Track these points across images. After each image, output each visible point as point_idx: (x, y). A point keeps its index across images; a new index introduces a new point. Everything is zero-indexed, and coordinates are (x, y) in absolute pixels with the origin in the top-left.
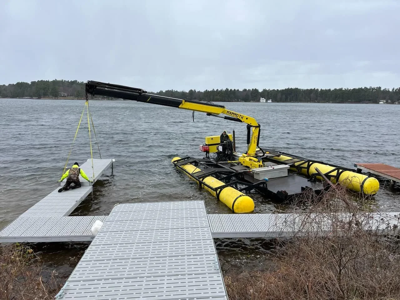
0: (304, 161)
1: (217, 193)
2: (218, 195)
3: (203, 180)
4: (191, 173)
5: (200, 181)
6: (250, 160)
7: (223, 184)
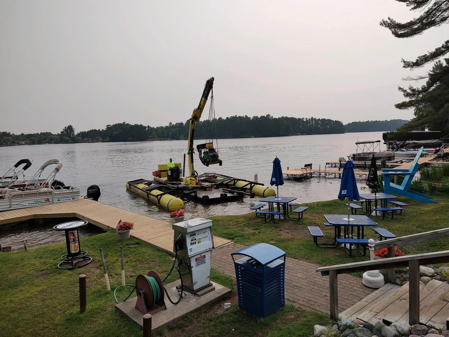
0: (231, 180)
1: (158, 199)
2: (159, 200)
3: (150, 192)
4: (141, 188)
5: (147, 193)
6: (191, 179)
7: (162, 193)
